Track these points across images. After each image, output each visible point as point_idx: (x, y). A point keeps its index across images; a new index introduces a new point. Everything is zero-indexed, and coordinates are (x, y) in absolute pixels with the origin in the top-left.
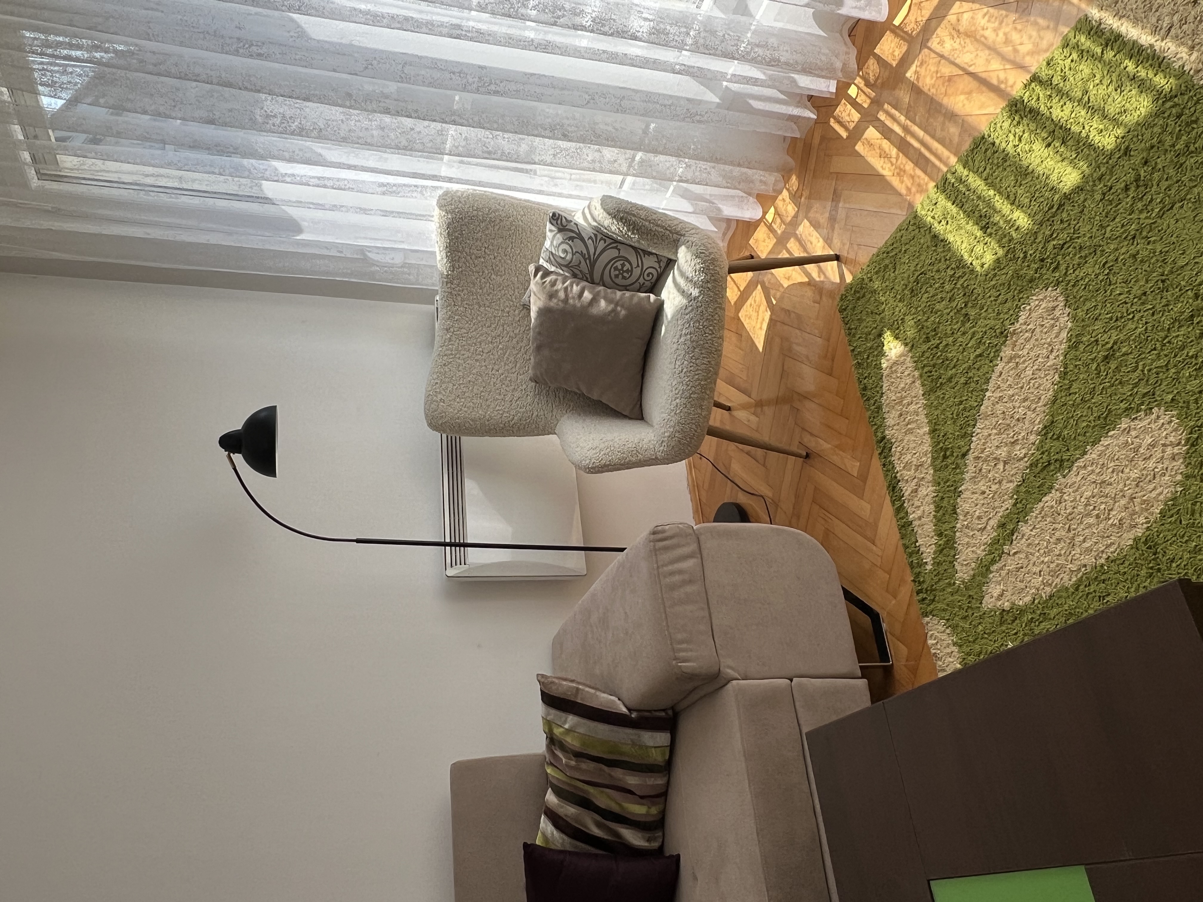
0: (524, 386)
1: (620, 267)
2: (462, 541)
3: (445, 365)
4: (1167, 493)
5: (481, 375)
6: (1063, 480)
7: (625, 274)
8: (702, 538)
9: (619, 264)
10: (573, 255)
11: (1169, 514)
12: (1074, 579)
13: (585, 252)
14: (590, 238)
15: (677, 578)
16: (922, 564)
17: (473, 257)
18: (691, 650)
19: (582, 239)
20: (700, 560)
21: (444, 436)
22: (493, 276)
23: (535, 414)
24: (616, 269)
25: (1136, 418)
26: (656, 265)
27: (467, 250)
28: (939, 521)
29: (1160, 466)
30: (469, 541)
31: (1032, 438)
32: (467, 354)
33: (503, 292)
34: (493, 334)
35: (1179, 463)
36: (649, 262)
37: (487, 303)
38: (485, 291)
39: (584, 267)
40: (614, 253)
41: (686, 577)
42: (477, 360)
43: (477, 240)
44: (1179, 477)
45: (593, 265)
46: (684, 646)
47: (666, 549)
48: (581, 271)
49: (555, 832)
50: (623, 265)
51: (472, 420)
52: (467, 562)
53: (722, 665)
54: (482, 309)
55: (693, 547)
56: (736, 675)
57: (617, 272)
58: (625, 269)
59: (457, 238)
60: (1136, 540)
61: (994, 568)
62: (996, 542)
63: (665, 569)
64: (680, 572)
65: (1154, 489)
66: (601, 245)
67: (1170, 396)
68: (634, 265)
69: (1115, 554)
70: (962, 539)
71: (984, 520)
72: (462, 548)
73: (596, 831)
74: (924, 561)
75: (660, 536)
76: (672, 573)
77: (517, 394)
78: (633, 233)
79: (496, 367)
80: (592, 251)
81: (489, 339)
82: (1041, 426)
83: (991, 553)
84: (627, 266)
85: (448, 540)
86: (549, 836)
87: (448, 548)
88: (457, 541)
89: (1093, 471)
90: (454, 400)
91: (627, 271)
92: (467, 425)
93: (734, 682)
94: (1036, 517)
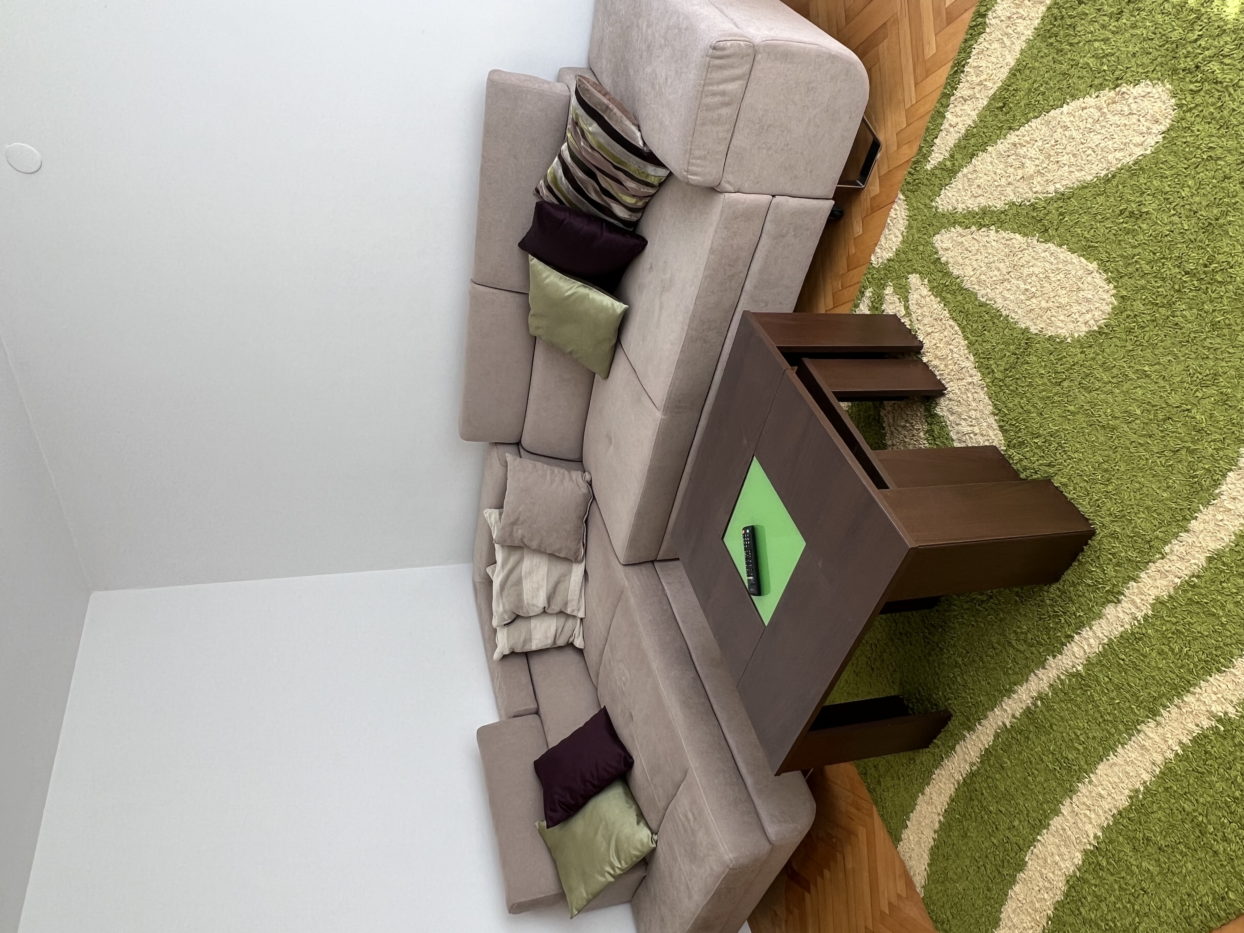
4: (1063, 332)
6: (1035, 242)
8: (759, 57)
11: (1051, 342)
12: (984, 300)
15: (717, 99)
16: (926, 157)
18: (702, 166)
20: (745, 82)
25: (1100, 273)
28: (959, 147)
29: (1077, 316)
31: (1051, 189)
35: (1085, 329)
41: (727, 99)
44: (1076, 335)
46: (698, 161)
47: (720, 67)
49: (563, 178)
53: (724, 179)
55: (747, 67)
56: (731, 188)
60: (1027, 329)
61: (958, 228)
62: (973, 214)
63: (710, 88)
64: (723, 93)
65: (1062, 321)
67: (1125, 293)
69: (1012, 320)
70: (959, 181)
71: (980, 192)
73: (594, 196)
74: (929, 159)
75: (718, 53)
76: (714, 94)
82: (1062, 189)
83: (964, 216)
86: (559, 178)
89: (1052, 263)
93: (726, 194)
94: (1003, 238)
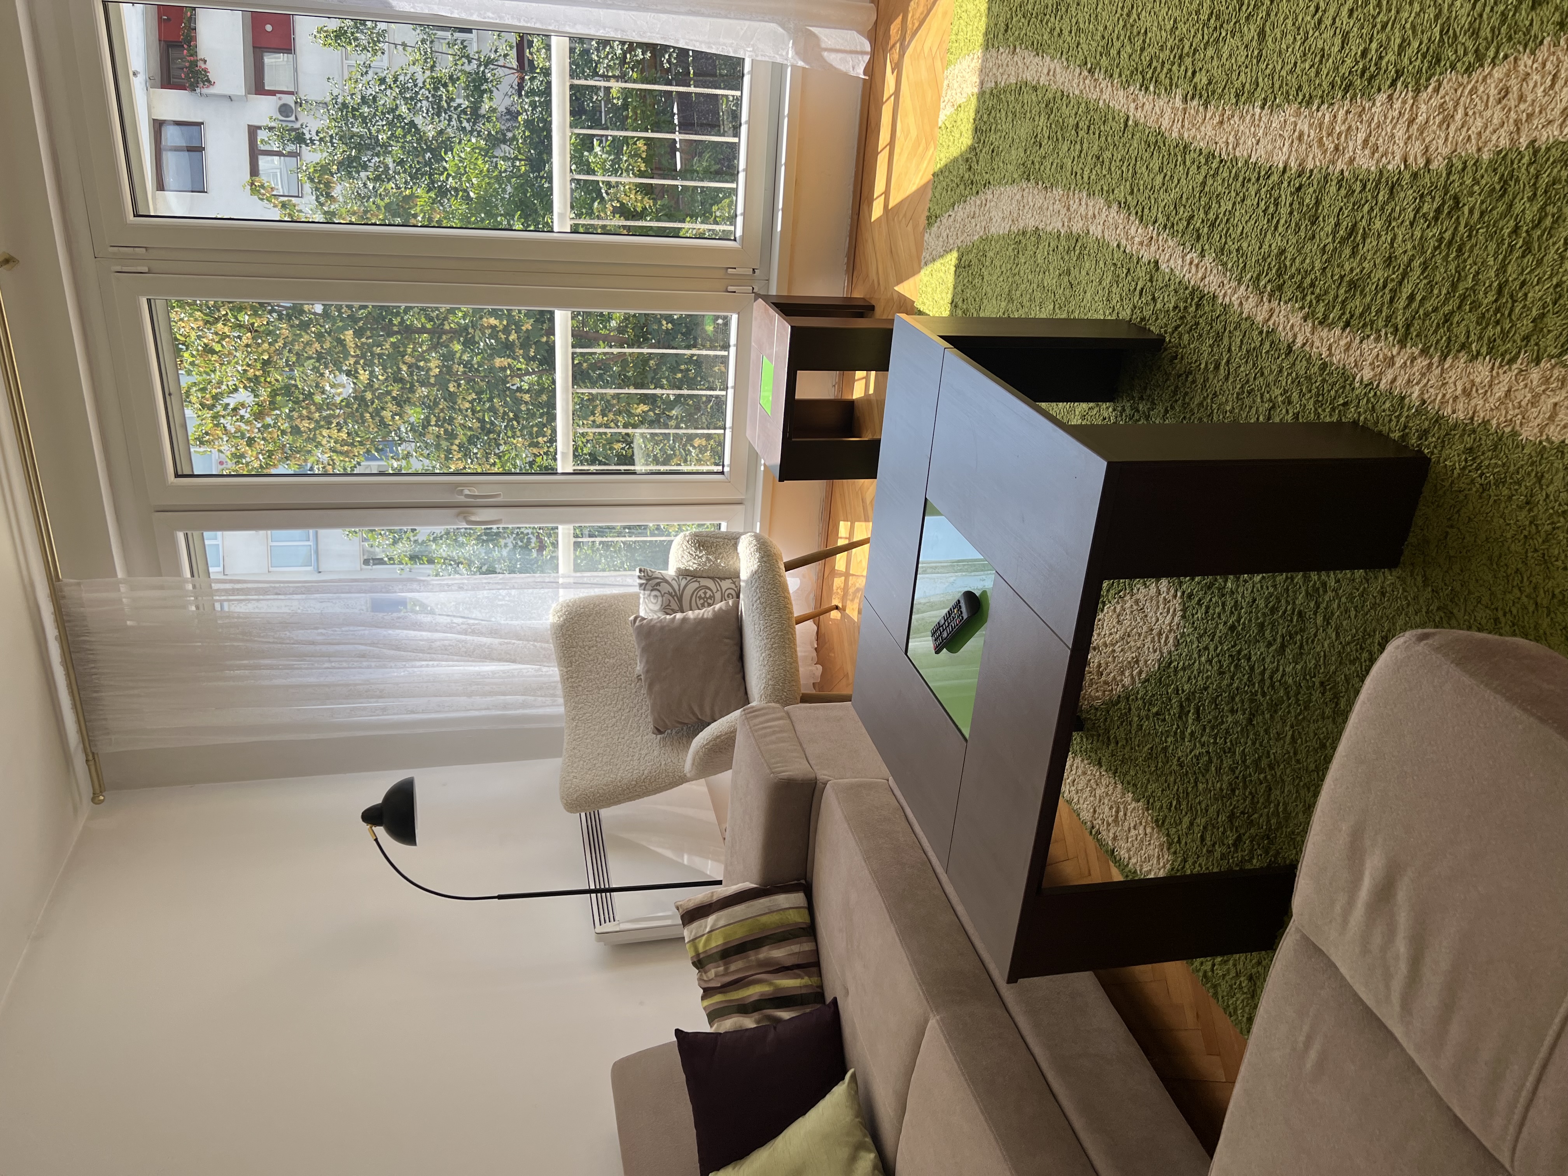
0: (650, 744)
1: (703, 596)
2: (607, 886)
3: (574, 748)
5: (608, 746)
7: (709, 601)
9: (701, 593)
10: (662, 596)
13: (671, 590)
14: (674, 579)
17: (587, 648)
19: (667, 582)
21: (583, 815)
22: (607, 660)
23: (663, 763)
24: (700, 598)
26: (733, 586)
27: (580, 644)
30: (614, 886)
32: (593, 733)
33: (618, 671)
34: (615, 709)
36: (726, 584)
37: (605, 684)
38: (601, 674)
39: (674, 605)
40: (696, 585)
42: (603, 735)
43: (587, 632)
45: (680, 599)
48: (672, 610)
50: (705, 593)
51: (606, 785)
52: (616, 918)
54: (601, 692)
56: (833, 779)
57: (702, 601)
58: (708, 596)
59: (570, 636)
66: (683, 583)
68: (715, 590)
72: (608, 894)
77: (643, 752)
78: (701, 551)
79: (622, 736)
80: (676, 588)
81: (612, 714)
84: (709, 593)
85: (592, 887)
87: (593, 895)
88: (602, 887)
90: (586, 773)
91: (710, 597)
92: (600, 791)
93: (830, 783)
